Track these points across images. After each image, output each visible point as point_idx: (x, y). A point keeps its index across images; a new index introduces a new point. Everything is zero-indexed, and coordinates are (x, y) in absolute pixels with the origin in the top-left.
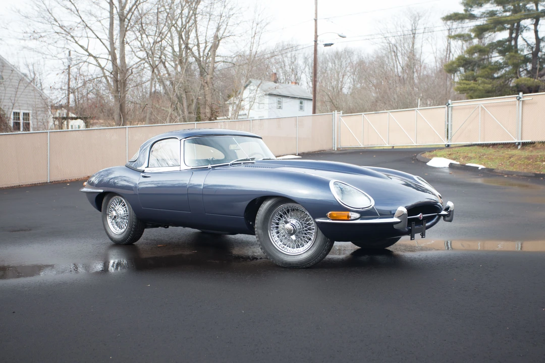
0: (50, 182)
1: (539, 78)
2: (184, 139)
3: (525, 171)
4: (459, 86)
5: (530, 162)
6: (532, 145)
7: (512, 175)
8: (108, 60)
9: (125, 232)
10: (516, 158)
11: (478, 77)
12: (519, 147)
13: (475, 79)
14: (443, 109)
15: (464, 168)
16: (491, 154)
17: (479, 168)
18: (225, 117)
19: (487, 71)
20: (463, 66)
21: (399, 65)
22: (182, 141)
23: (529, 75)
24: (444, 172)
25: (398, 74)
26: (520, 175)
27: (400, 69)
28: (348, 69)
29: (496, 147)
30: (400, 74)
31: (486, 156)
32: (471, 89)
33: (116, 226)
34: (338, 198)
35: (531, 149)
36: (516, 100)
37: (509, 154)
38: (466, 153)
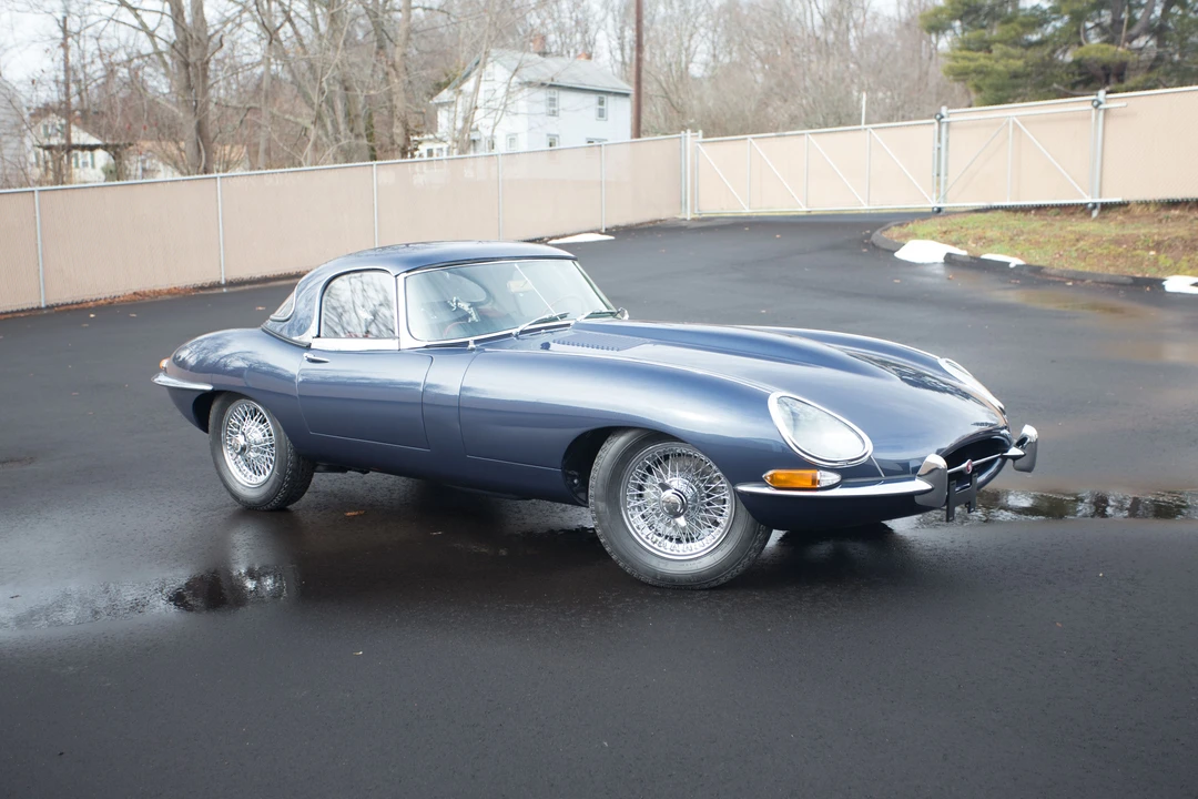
0: (47, 307)
1: (1127, 44)
2: (405, 275)
3: (1112, 271)
4: (953, 64)
5: (1120, 250)
6: (1124, 209)
7: (1083, 280)
8: (162, 13)
9: (269, 484)
10: (1091, 240)
11: (995, 42)
12: (1095, 213)
13: (985, 46)
14: (930, 128)
15: (977, 265)
16: (1034, 231)
17: (1012, 266)
18: (431, 136)
19: (1015, 30)
20: (961, 19)
21: (815, 11)
22: (401, 278)
23: (1104, 38)
24: (935, 276)
25: (814, 33)
26: (1099, 280)
27: (818, 20)
28: (702, 19)
29: (1043, 212)
30: (818, 33)
31: (1025, 236)
32: (980, 71)
33: (245, 467)
34: (788, 435)
35: (1120, 218)
36: (1090, 107)
37: (1075, 232)
38: (980, 230)
